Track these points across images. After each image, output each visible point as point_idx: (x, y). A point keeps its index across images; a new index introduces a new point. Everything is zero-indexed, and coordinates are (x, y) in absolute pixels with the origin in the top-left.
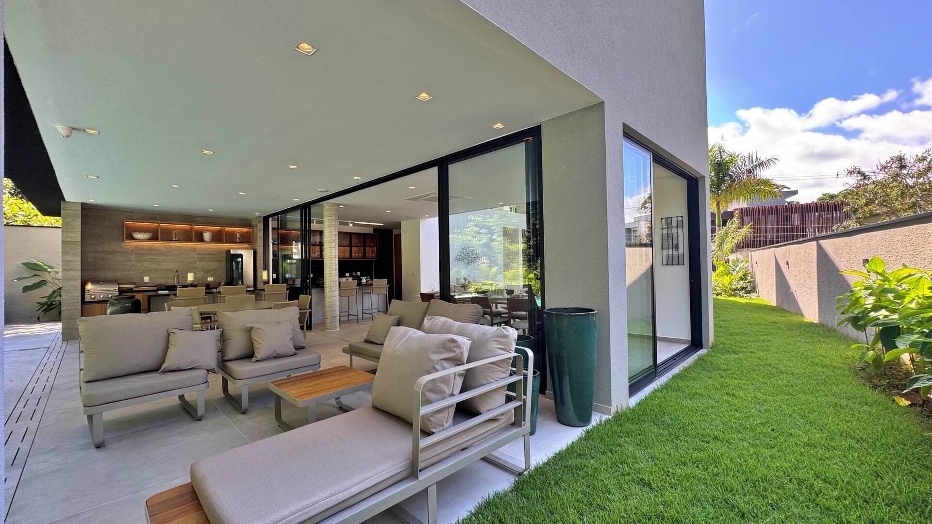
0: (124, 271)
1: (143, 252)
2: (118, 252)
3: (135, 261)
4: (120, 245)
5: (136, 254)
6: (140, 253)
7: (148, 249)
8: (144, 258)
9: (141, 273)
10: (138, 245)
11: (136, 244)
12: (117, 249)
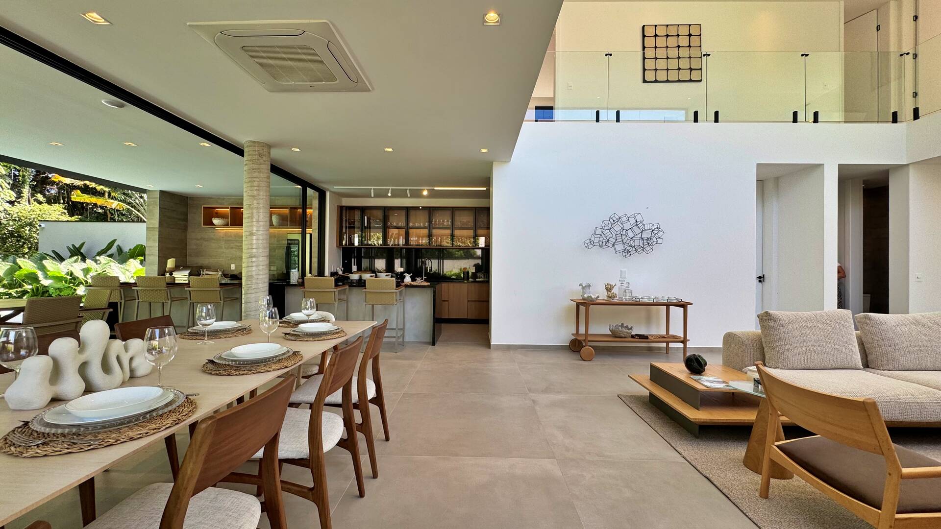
0: (216, 258)
1: (230, 238)
2: (212, 239)
3: (225, 248)
4: (214, 232)
5: (226, 240)
6: (228, 240)
7: (235, 236)
8: (232, 245)
9: (228, 260)
10: (227, 232)
11: (226, 231)
12: (212, 235)
